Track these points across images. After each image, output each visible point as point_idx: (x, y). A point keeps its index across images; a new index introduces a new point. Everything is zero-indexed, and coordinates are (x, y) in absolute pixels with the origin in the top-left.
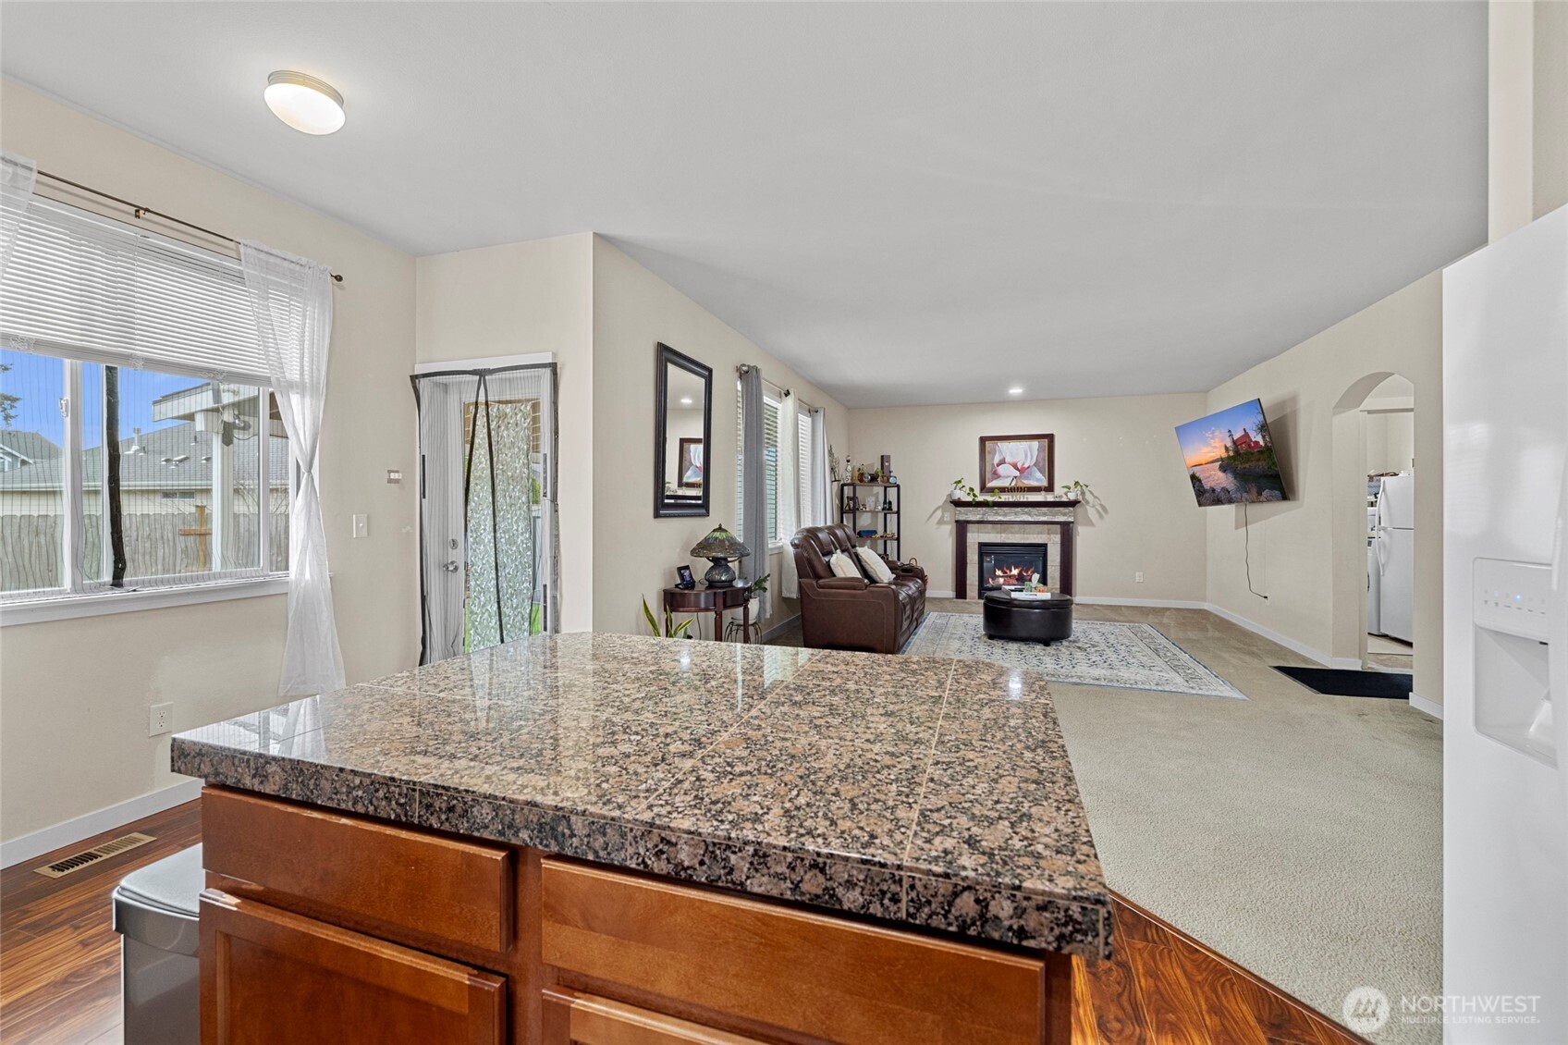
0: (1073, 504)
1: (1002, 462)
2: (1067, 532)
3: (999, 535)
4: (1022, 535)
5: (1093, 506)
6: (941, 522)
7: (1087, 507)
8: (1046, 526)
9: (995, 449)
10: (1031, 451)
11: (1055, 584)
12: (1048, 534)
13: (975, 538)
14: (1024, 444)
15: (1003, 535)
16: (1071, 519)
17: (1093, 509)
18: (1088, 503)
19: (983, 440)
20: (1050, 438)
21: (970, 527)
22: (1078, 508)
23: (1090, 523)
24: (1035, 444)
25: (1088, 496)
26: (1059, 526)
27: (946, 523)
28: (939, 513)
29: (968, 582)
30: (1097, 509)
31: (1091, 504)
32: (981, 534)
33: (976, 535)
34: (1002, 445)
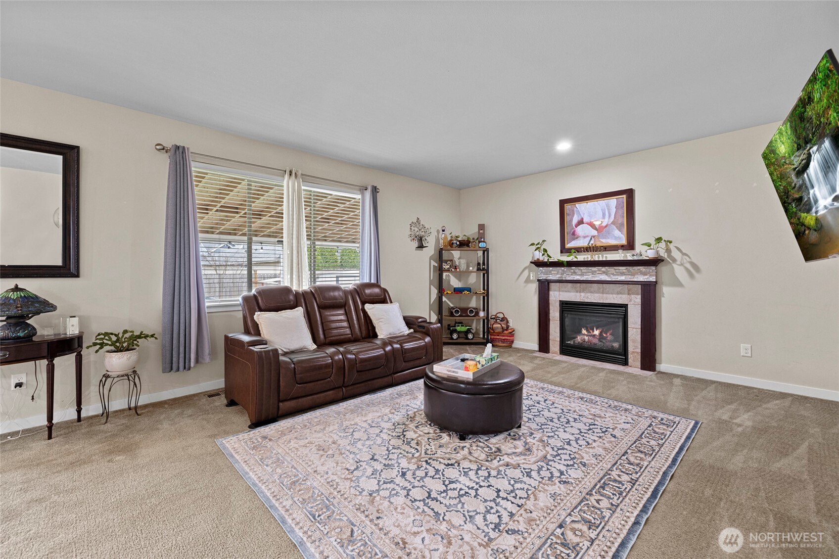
0: (655, 262)
1: (581, 222)
2: (649, 293)
3: (578, 294)
4: (601, 295)
5: (682, 265)
6: (528, 281)
7: (674, 265)
8: (626, 286)
9: (573, 211)
10: (609, 210)
11: (636, 347)
12: (628, 294)
13: (557, 296)
14: (602, 202)
15: (583, 294)
16: (653, 279)
17: (682, 267)
18: (674, 260)
19: (563, 203)
20: (630, 194)
21: (552, 285)
22: (663, 268)
23: (678, 284)
24: (613, 201)
25: (675, 254)
26: (640, 286)
27: (532, 282)
28: (526, 273)
29: (551, 337)
30: (687, 269)
31: (678, 263)
32: (561, 293)
33: (557, 293)
34: (581, 206)
